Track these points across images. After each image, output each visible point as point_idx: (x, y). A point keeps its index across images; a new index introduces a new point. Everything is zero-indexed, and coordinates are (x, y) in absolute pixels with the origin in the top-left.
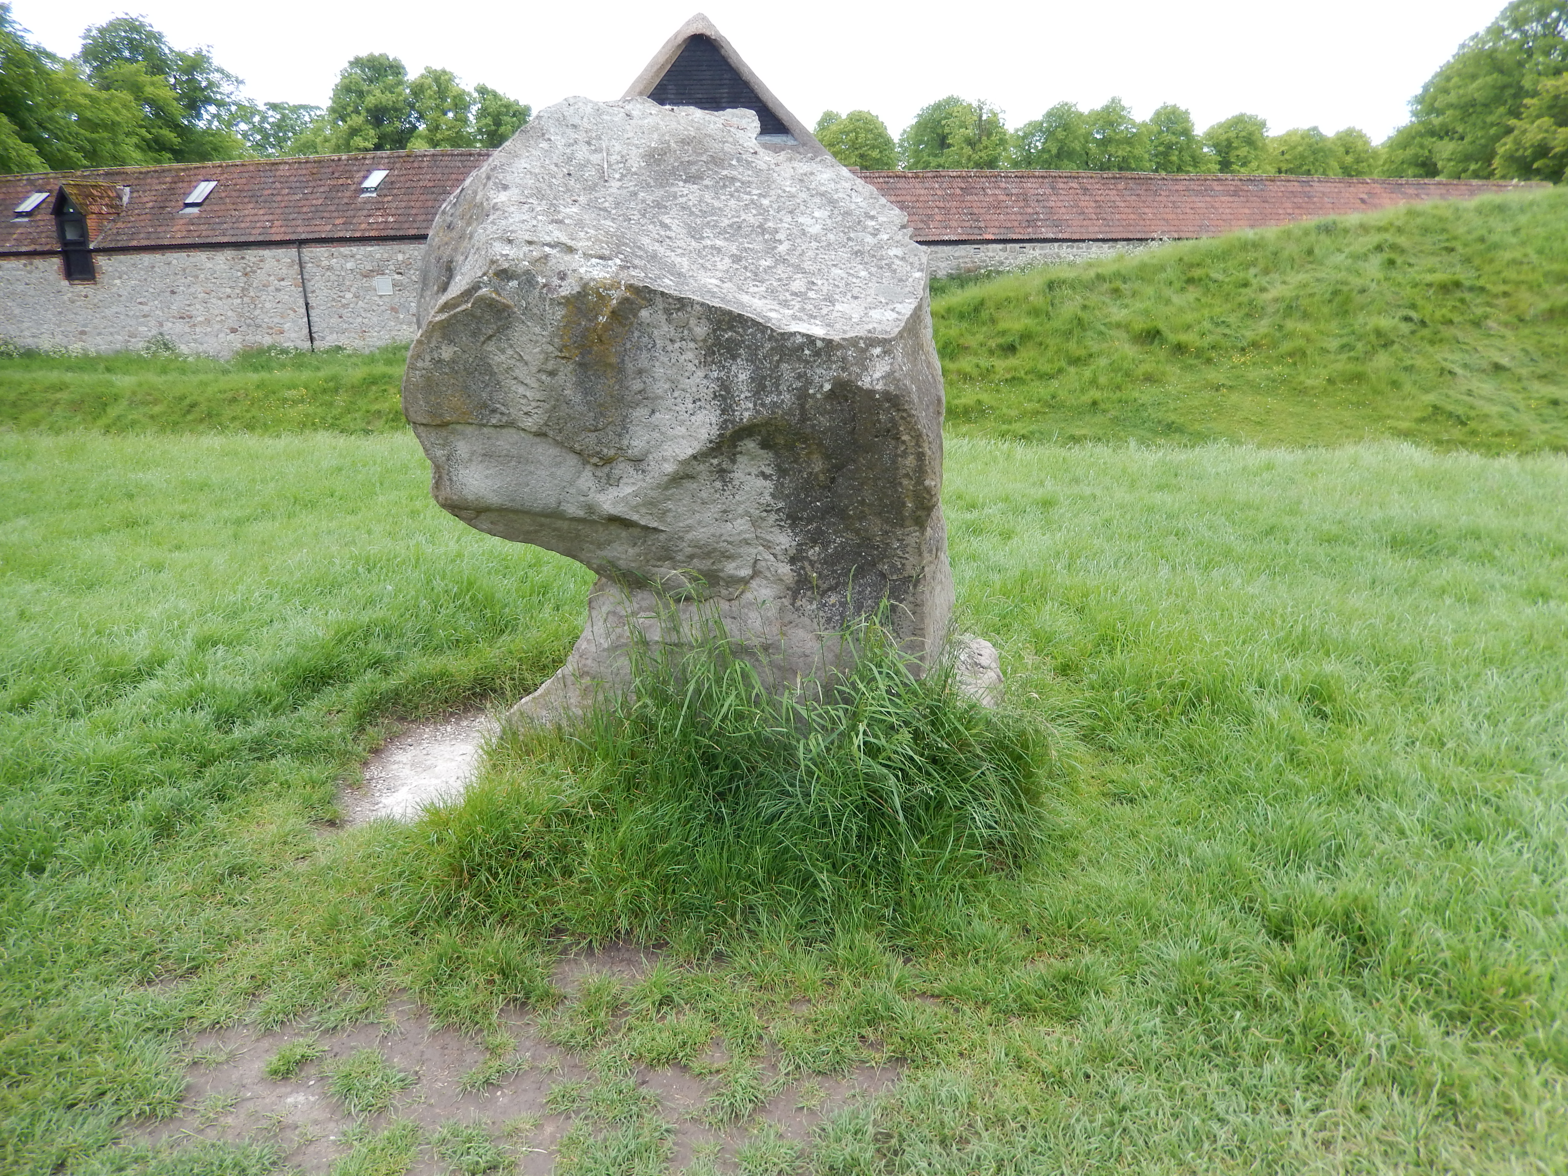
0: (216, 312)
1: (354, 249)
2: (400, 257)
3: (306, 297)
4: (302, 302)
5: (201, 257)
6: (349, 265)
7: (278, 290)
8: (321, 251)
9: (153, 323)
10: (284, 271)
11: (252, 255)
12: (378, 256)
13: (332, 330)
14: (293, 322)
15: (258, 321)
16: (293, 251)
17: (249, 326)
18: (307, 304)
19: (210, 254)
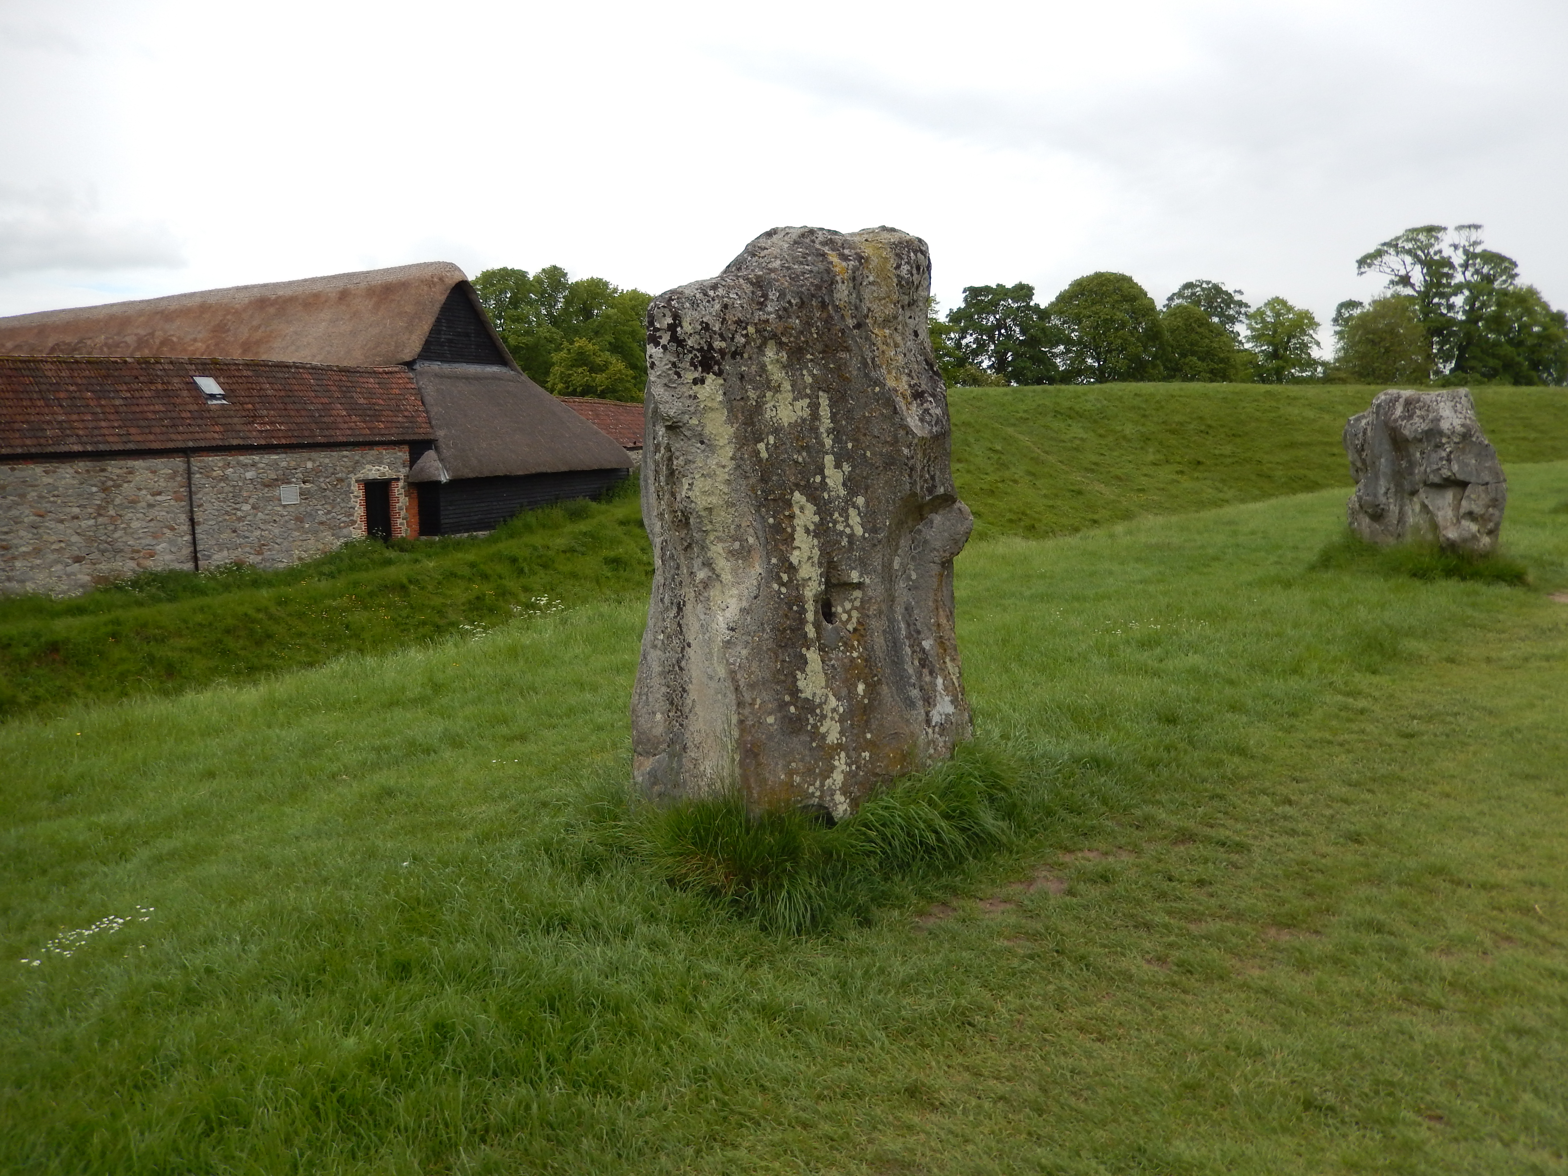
1: (256, 458)
2: (310, 465)
3: (192, 511)
5: (36, 470)
7: (150, 506)
10: (162, 483)
11: (114, 468)
12: (284, 464)
13: (221, 547)
14: (171, 542)
15: (119, 545)
16: (178, 462)
17: (103, 552)
18: (192, 521)
19: (49, 466)
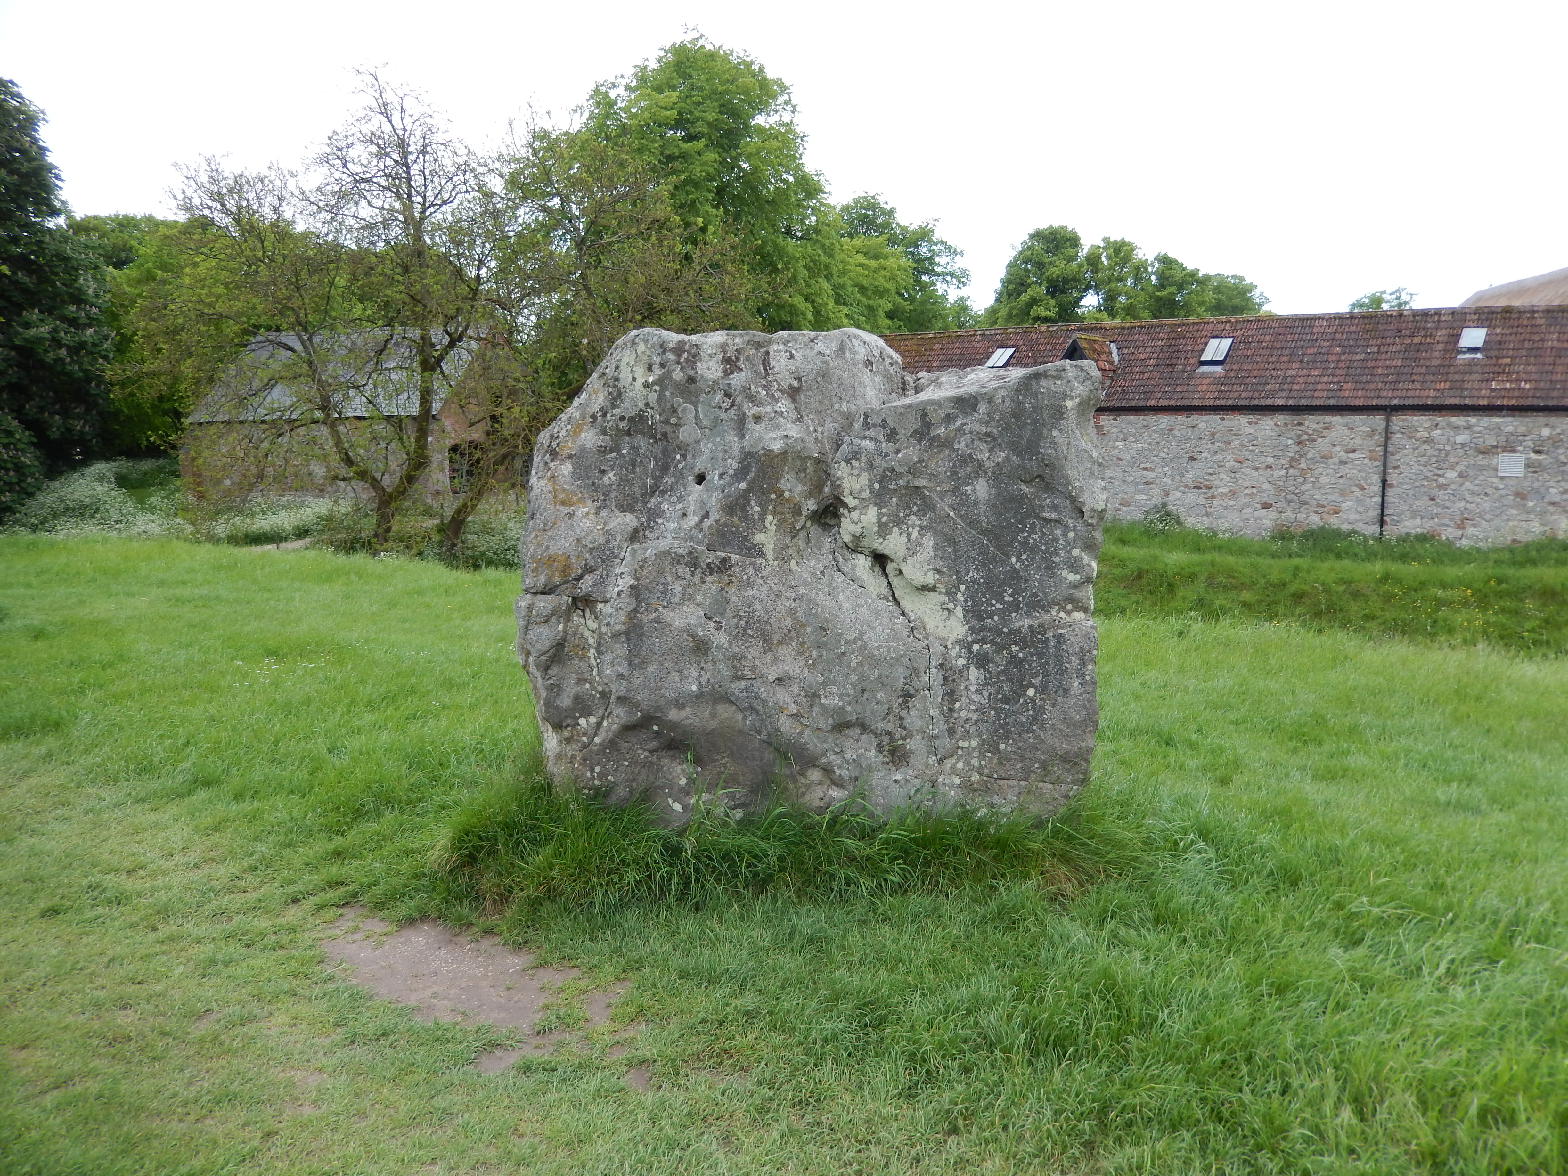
0: (1248, 484)
1: (1473, 420)
2: (1546, 432)
3: (1384, 473)
4: (1376, 479)
5: (1241, 421)
6: (1460, 439)
7: (1343, 463)
8: (1421, 422)
9: (1156, 491)
10: (1358, 441)
11: (1312, 422)
12: (1510, 429)
13: (1414, 514)
14: (1359, 501)
15: (1306, 497)
16: (1378, 420)
17: (1290, 502)
18: (1384, 482)
19: (1253, 418)
